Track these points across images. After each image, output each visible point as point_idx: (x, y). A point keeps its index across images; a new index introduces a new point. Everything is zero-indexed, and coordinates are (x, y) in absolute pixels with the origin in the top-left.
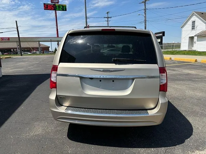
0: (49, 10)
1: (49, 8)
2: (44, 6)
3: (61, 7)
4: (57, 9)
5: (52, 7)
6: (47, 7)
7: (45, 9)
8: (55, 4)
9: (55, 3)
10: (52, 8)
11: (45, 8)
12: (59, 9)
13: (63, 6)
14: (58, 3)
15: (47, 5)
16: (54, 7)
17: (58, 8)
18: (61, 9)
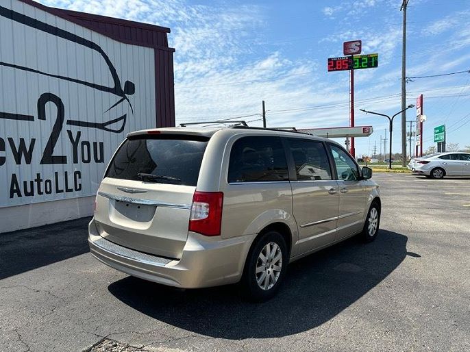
0: (337, 70)
1: (339, 67)
2: (329, 64)
3: (365, 61)
4: (356, 65)
5: (345, 62)
6: (334, 65)
7: (329, 71)
8: (352, 56)
9: (352, 54)
10: (345, 66)
11: (331, 67)
12: (360, 65)
13: (370, 58)
14: (359, 52)
15: (335, 62)
16: (349, 64)
17: (358, 63)
18: (365, 64)
